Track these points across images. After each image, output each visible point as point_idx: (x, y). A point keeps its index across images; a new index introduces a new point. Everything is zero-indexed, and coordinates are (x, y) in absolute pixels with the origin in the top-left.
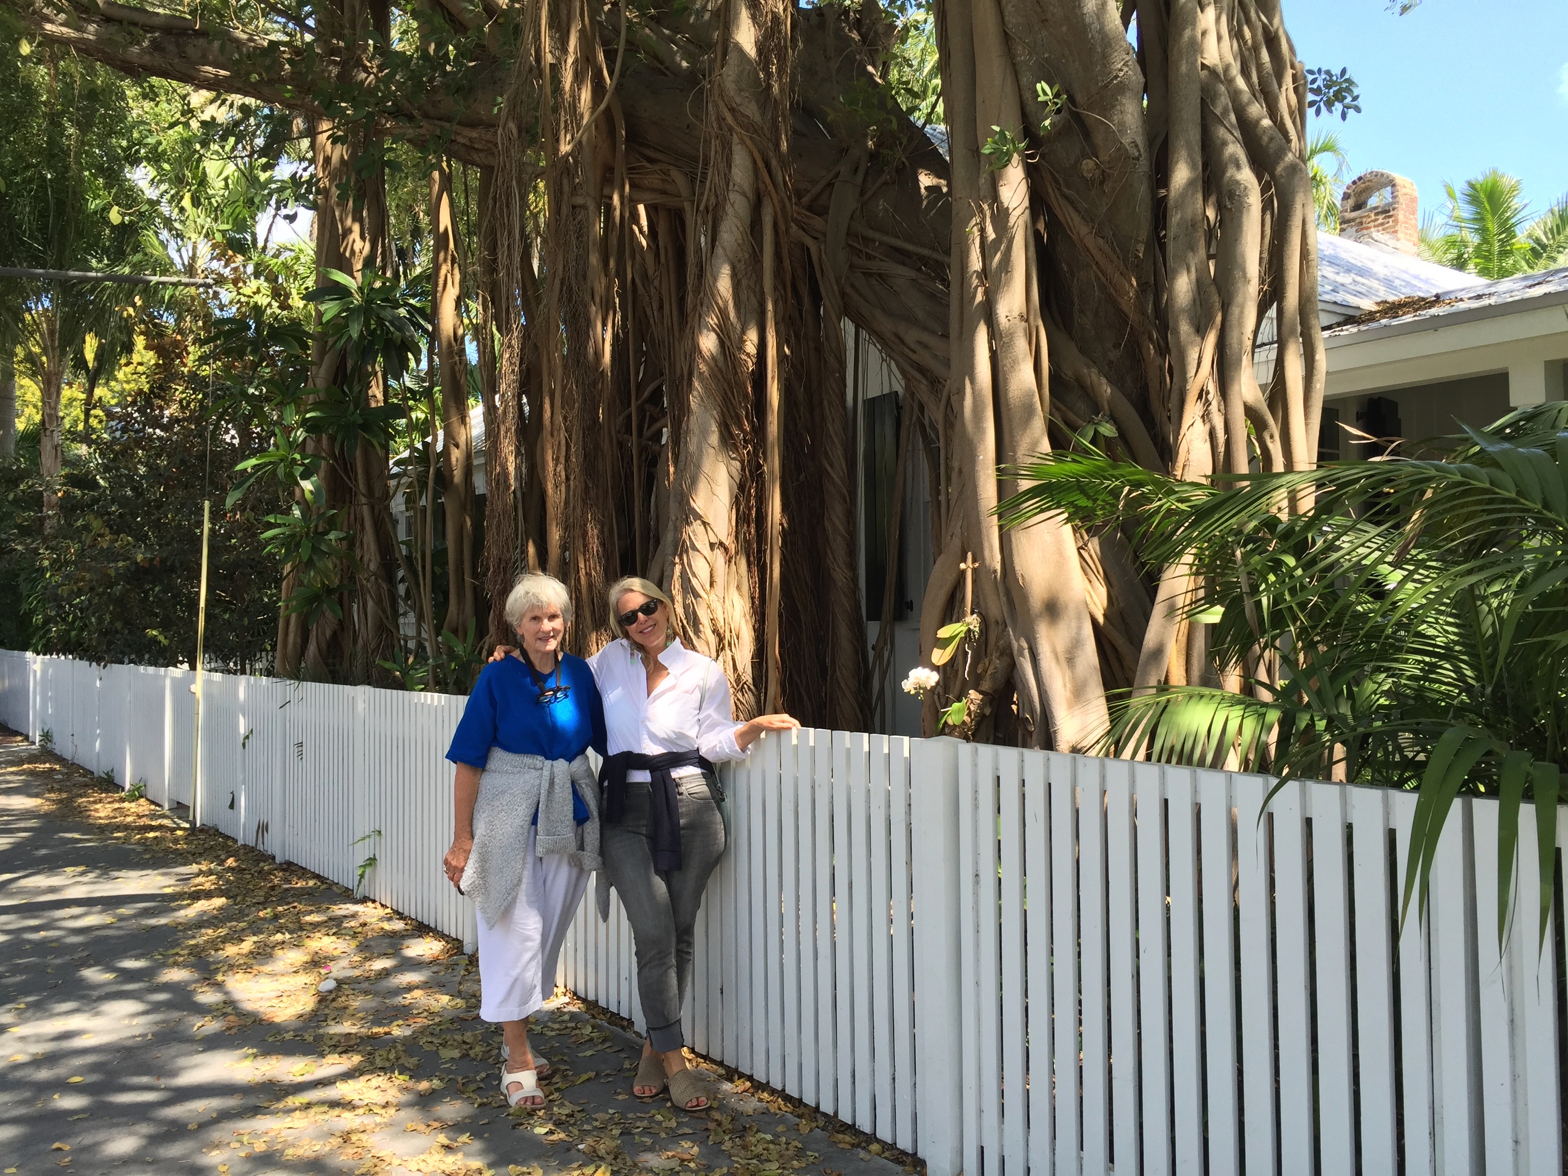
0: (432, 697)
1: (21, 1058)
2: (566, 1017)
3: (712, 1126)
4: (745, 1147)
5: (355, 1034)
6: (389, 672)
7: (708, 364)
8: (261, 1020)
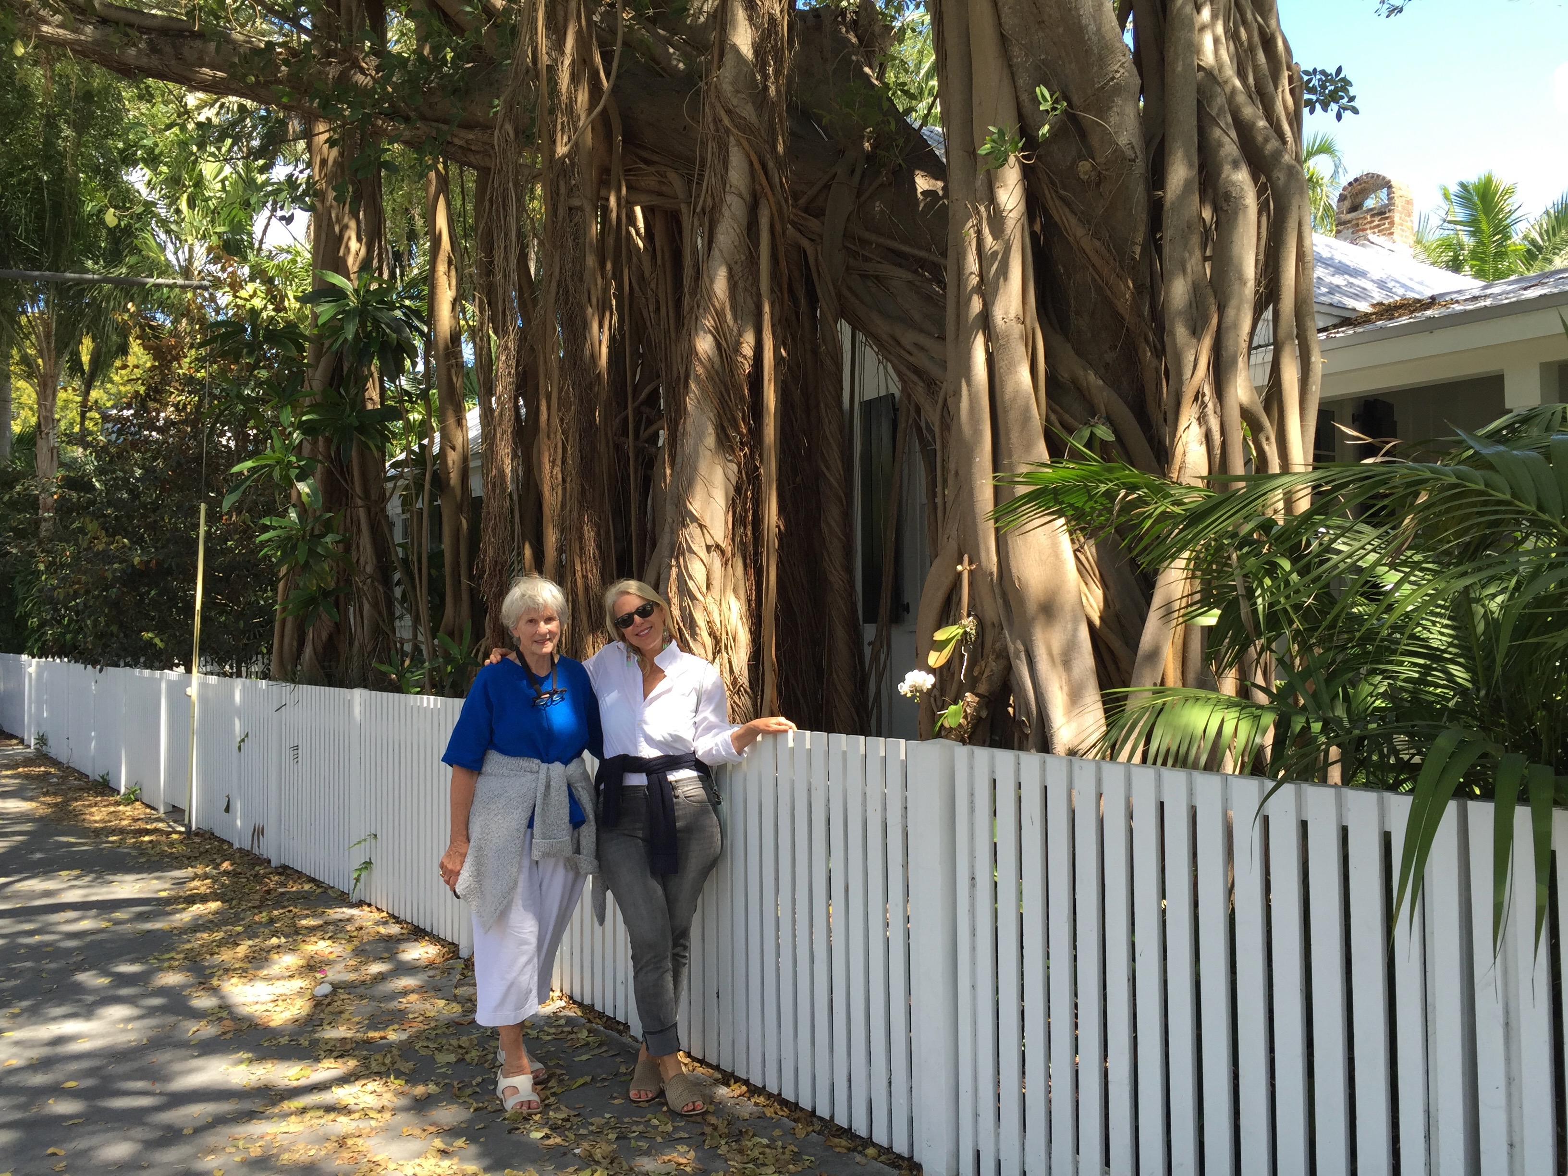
0: (428, 700)
1: (15, 1062)
2: (562, 1022)
3: (708, 1130)
4: (741, 1152)
5: (351, 1039)
6: (385, 675)
7: (704, 367)
8: (257, 1025)
